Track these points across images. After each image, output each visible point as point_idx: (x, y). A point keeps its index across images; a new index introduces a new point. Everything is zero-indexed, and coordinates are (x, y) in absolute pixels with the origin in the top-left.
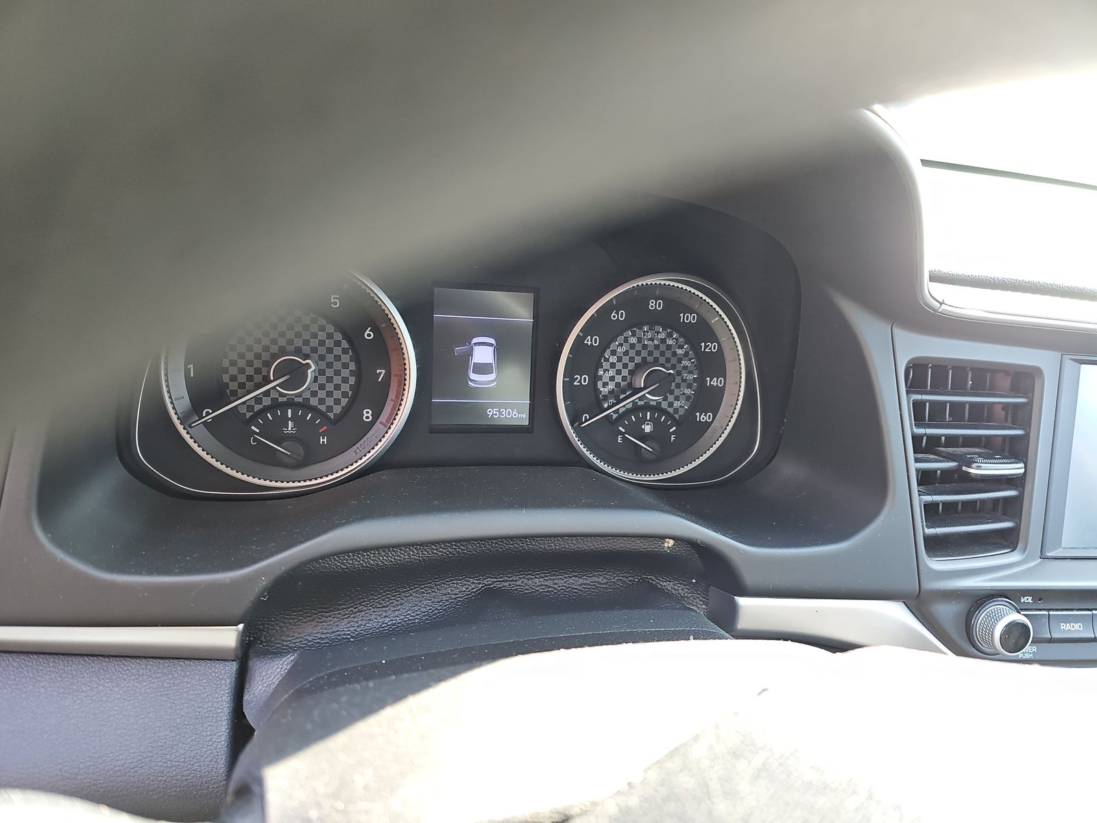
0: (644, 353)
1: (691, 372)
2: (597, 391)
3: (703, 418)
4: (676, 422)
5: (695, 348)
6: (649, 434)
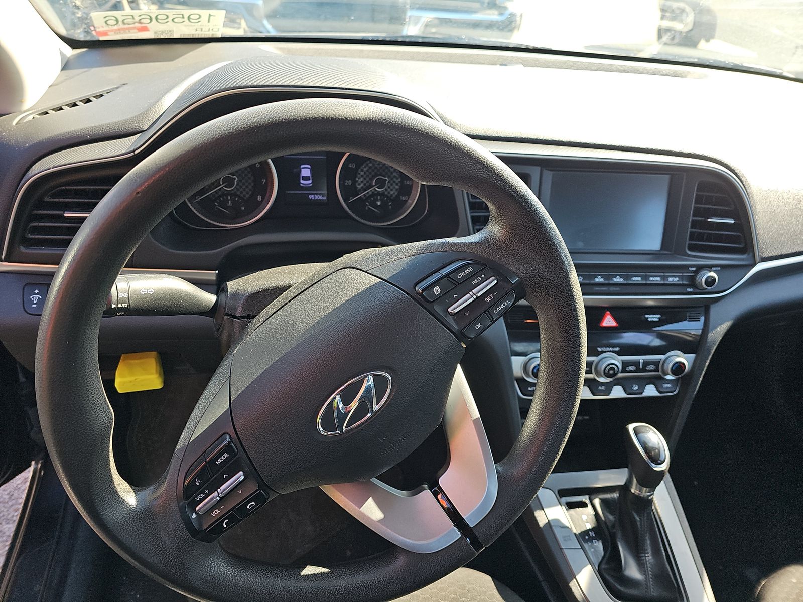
0: (376, 171)
1: (397, 179)
2: (356, 188)
3: (403, 198)
4: (392, 201)
6: (379, 205)
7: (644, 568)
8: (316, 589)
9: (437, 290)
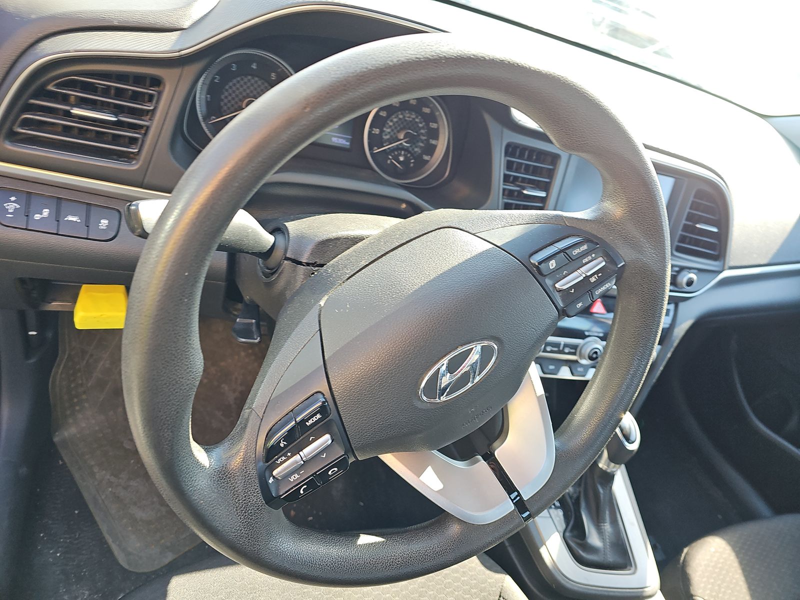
0: (405, 124)
1: (424, 136)
2: (382, 138)
3: (426, 158)
4: (414, 158)
5: (427, 125)
6: (402, 161)
7: (603, 535)
8: (374, 559)
9: (552, 264)
